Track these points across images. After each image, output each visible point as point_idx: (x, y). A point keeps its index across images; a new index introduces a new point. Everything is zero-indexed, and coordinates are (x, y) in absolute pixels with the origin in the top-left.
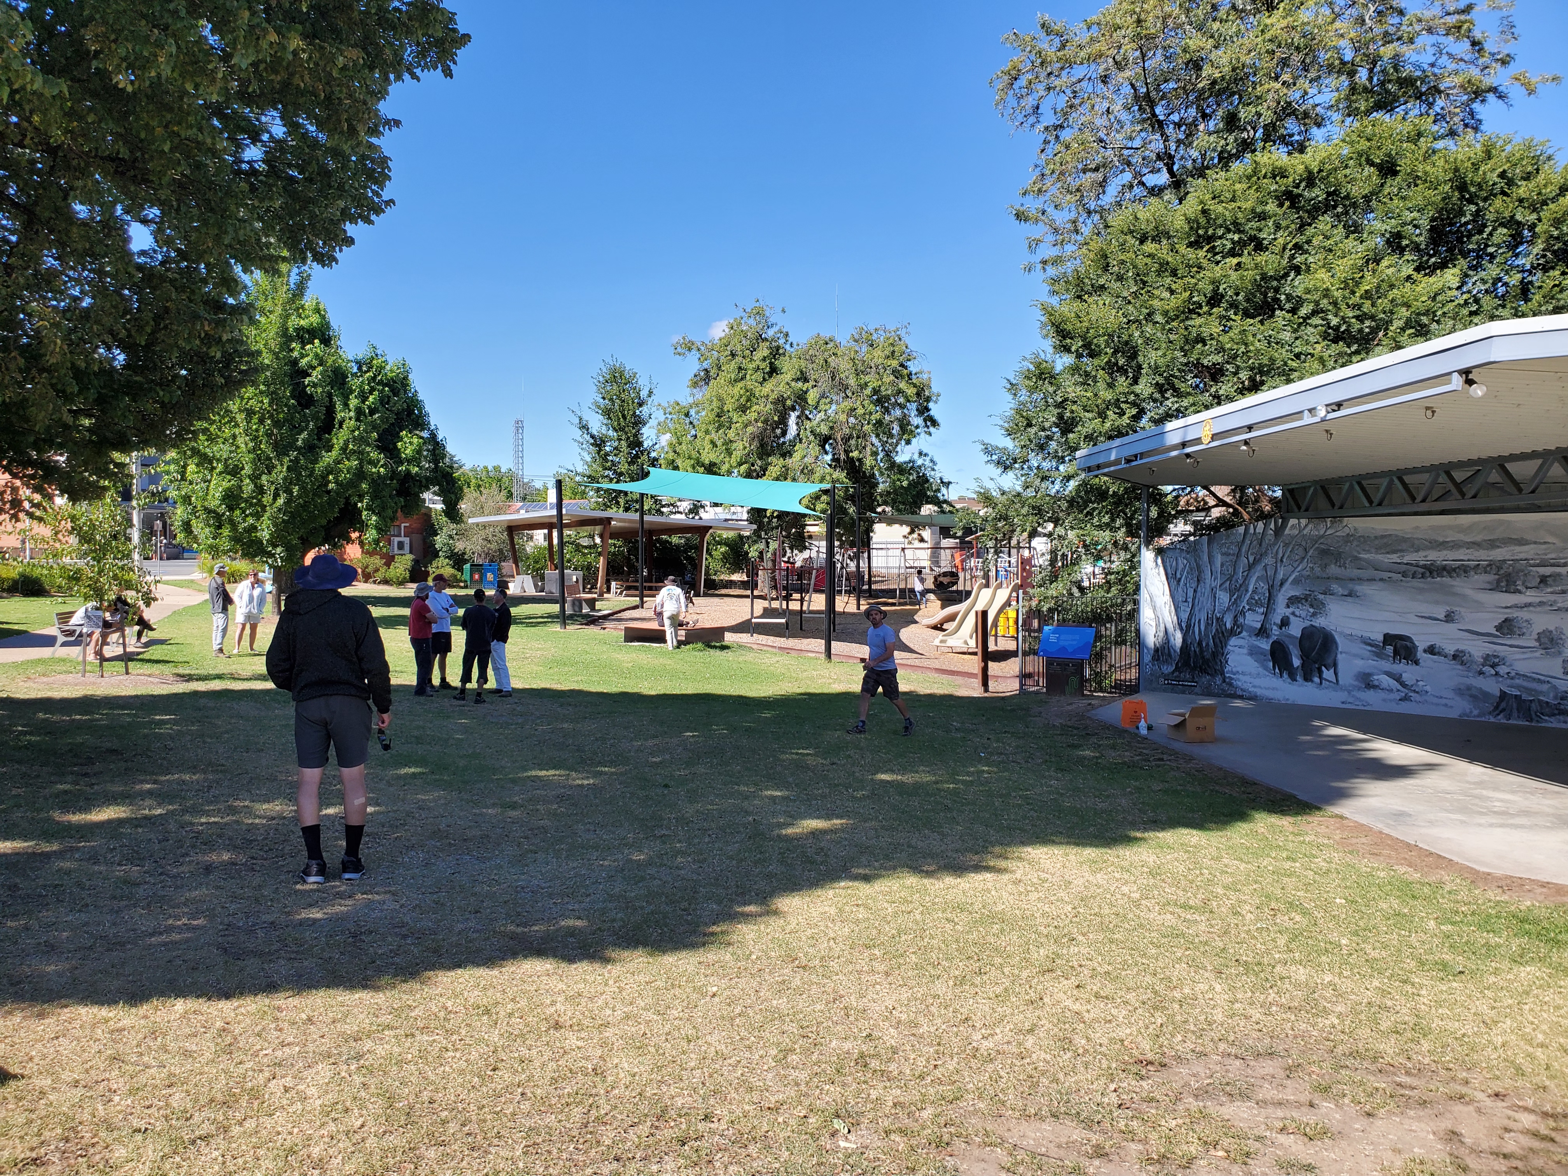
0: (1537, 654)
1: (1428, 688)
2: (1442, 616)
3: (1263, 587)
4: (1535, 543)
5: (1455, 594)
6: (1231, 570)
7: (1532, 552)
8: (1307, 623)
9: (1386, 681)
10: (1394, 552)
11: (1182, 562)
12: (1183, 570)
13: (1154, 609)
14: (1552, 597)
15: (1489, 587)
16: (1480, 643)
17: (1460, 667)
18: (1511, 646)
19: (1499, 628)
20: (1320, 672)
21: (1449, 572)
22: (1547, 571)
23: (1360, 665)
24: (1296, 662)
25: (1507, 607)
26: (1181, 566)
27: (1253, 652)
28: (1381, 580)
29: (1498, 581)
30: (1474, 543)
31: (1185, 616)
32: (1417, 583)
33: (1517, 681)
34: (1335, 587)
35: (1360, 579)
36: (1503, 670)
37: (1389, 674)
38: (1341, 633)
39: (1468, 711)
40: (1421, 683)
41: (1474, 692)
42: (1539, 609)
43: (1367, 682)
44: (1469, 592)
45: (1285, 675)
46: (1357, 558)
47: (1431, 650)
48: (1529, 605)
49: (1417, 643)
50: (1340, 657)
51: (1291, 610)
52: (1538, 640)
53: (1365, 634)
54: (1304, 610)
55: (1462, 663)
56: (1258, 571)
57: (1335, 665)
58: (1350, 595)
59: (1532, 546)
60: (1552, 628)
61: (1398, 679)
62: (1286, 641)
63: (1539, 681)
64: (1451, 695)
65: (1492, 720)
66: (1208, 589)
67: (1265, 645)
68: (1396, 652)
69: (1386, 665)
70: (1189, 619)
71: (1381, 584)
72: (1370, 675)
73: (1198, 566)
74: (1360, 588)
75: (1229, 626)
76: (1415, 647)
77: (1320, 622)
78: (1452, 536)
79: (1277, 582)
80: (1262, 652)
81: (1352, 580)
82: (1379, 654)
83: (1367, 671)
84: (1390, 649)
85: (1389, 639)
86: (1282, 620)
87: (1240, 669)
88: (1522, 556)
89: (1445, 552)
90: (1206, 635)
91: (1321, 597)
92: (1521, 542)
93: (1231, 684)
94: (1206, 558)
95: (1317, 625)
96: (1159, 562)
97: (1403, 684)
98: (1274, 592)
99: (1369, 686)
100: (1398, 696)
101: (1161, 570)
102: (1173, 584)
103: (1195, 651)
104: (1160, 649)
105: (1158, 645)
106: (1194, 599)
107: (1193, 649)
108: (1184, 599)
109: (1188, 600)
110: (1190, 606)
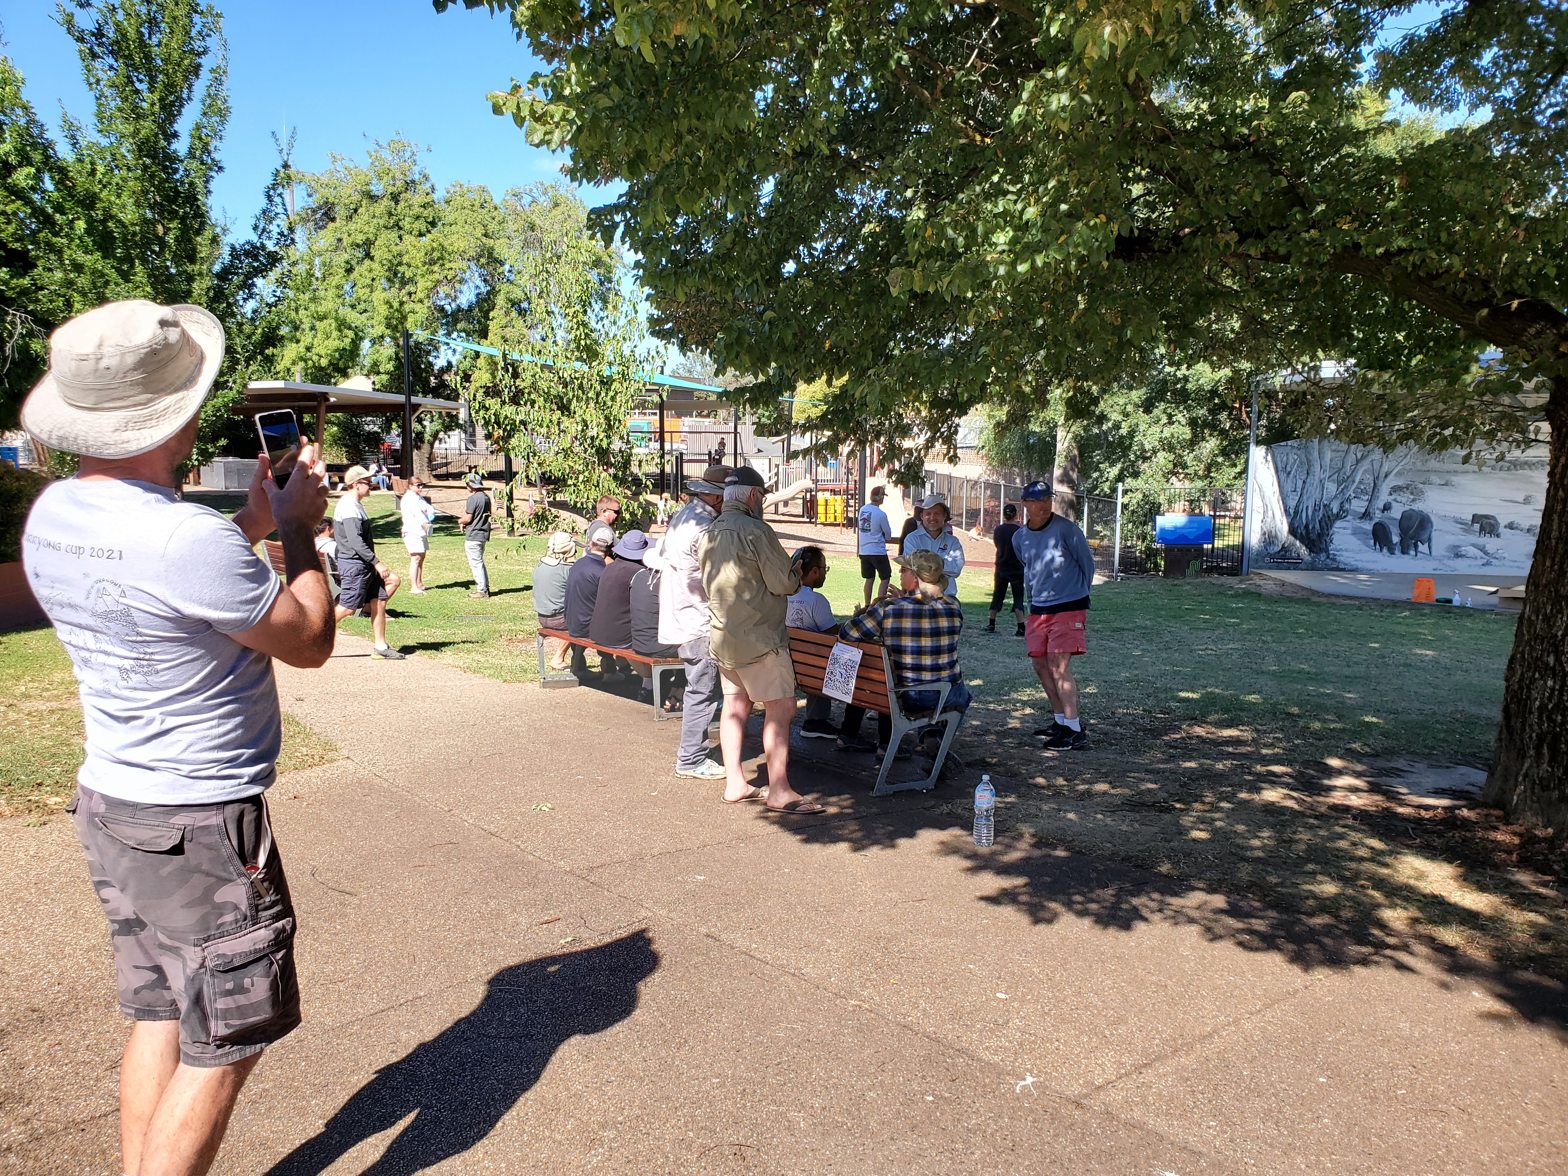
1: (1505, 555)
2: (1519, 500)
3: (1369, 478)
5: (1532, 483)
6: (1340, 465)
9: (1472, 551)
11: (1292, 457)
12: (1293, 465)
13: (1263, 498)
20: (1416, 546)
21: (1528, 467)
23: (1451, 540)
24: (1396, 539)
26: (1291, 461)
27: (1356, 532)
28: (1474, 472)
31: (1292, 504)
32: (1502, 474)
34: (1434, 479)
35: (1456, 472)
37: (1474, 545)
40: (1500, 551)
43: (1457, 553)
45: (1385, 550)
47: (1511, 526)
49: (1499, 521)
50: (1434, 535)
51: (1393, 497)
53: (1458, 515)
54: (1405, 497)
56: (1365, 465)
57: (1429, 540)
58: (1446, 484)
61: (1482, 549)
62: (1388, 522)
64: (1522, 559)
66: (1317, 482)
67: (1368, 526)
68: (1482, 529)
69: (1475, 539)
70: (1297, 506)
71: (1473, 475)
72: (1458, 547)
73: (1309, 461)
74: (1454, 479)
75: (1335, 511)
76: (1498, 524)
77: (1418, 506)
79: (1382, 475)
80: (1365, 533)
81: (1448, 472)
82: (1467, 530)
83: (1457, 544)
84: (1477, 526)
85: (1476, 518)
86: (1385, 505)
87: (1343, 547)
90: (1313, 519)
91: (1421, 486)
93: (1334, 560)
94: (1316, 454)
96: (1269, 458)
97: (1486, 553)
98: (1379, 483)
99: (1458, 556)
100: (1481, 562)
101: (1271, 465)
102: (1283, 476)
103: (1301, 533)
104: (1267, 532)
105: (1265, 529)
106: (1302, 489)
107: (1299, 531)
108: (1294, 487)
109: (1297, 489)
110: (1299, 495)
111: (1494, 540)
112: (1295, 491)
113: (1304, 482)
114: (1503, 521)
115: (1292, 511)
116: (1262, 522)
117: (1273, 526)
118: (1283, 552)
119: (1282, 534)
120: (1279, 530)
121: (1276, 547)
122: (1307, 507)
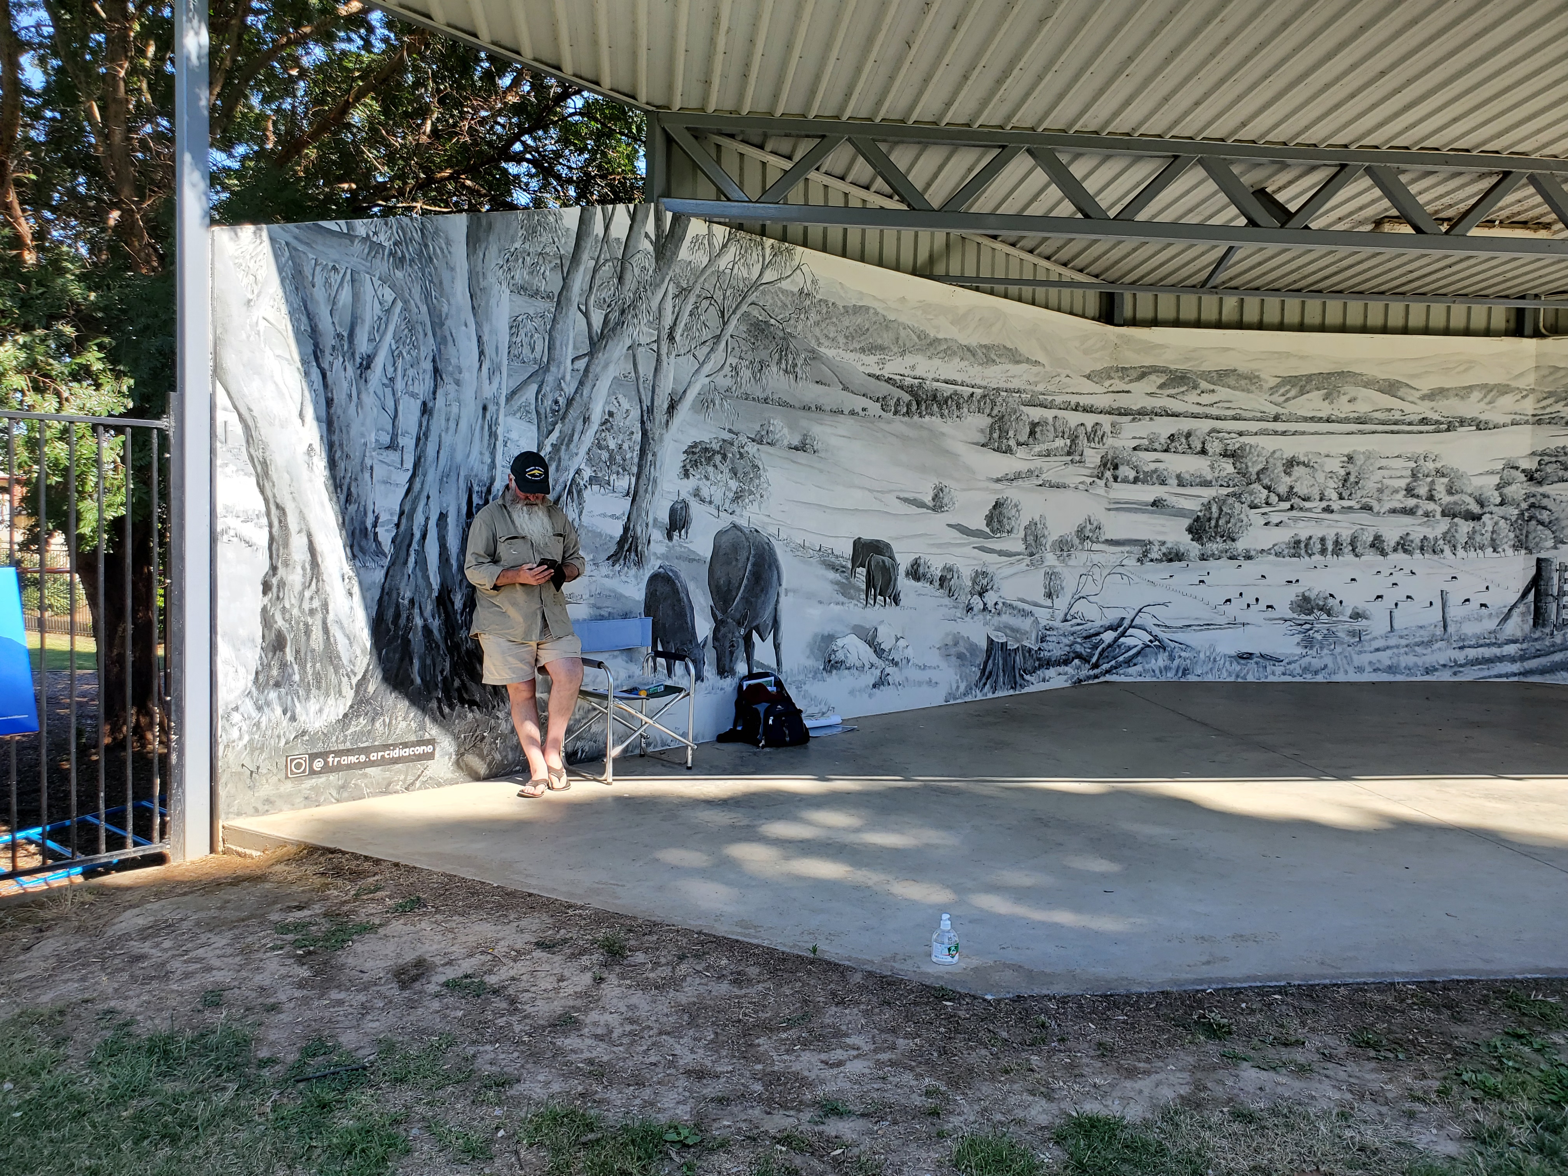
0: (1023, 566)
1: (909, 652)
2: (928, 499)
3: (628, 411)
4: (1028, 361)
5: (946, 452)
7: (1025, 377)
8: (725, 521)
9: (855, 648)
10: (872, 349)
14: (1039, 463)
15: (983, 440)
16: (968, 550)
17: (947, 601)
18: (1001, 553)
19: (989, 520)
20: (748, 647)
21: (940, 408)
22: (1036, 414)
23: (817, 618)
25: (998, 480)
26: (371, 310)
28: (852, 413)
29: (992, 429)
30: (969, 349)
32: (899, 424)
33: (1005, 618)
34: (779, 427)
35: (819, 408)
36: (991, 598)
37: (860, 632)
38: (787, 542)
39: (954, 687)
40: (902, 643)
41: (962, 649)
42: (1026, 484)
43: (830, 657)
44: (961, 449)
46: (814, 356)
47: (916, 573)
48: (1018, 476)
49: (897, 557)
51: (690, 484)
52: (1025, 539)
53: (825, 543)
54: (720, 484)
55: (951, 593)
57: (776, 624)
58: (801, 448)
59: (1024, 366)
60: (1037, 519)
61: (872, 641)
63: (1025, 614)
64: (934, 658)
65: (980, 697)
67: (635, 587)
68: (870, 582)
69: (858, 612)
71: (850, 421)
72: (830, 638)
74: (818, 431)
76: (895, 566)
77: (750, 516)
78: (946, 330)
79: (662, 403)
80: (627, 612)
81: (806, 408)
82: (845, 589)
83: (827, 630)
84: (861, 576)
85: (860, 551)
86: (673, 512)
88: (1015, 384)
89: (937, 362)
91: (751, 449)
92: (1014, 357)
95: (743, 523)
97: (879, 651)
98: (656, 430)
99: (832, 665)
100: (871, 678)
103: (427, 630)
104: (289, 637)
105: (280, 623)
106: (421, 439)
107: (419, 622)
108: (386, 439)
109: (401, 441)
110: (409, 464)
111: (892, 610)
112: (392, 446)
113: (426, 410)
114: (904, 562)
115: (386, 536)
116: (266, 587)
117: (316, 604)
118: (362, 721)
119: (351, 639)
120: (339, 622)
121: (331, 701)
122: (443, 517)
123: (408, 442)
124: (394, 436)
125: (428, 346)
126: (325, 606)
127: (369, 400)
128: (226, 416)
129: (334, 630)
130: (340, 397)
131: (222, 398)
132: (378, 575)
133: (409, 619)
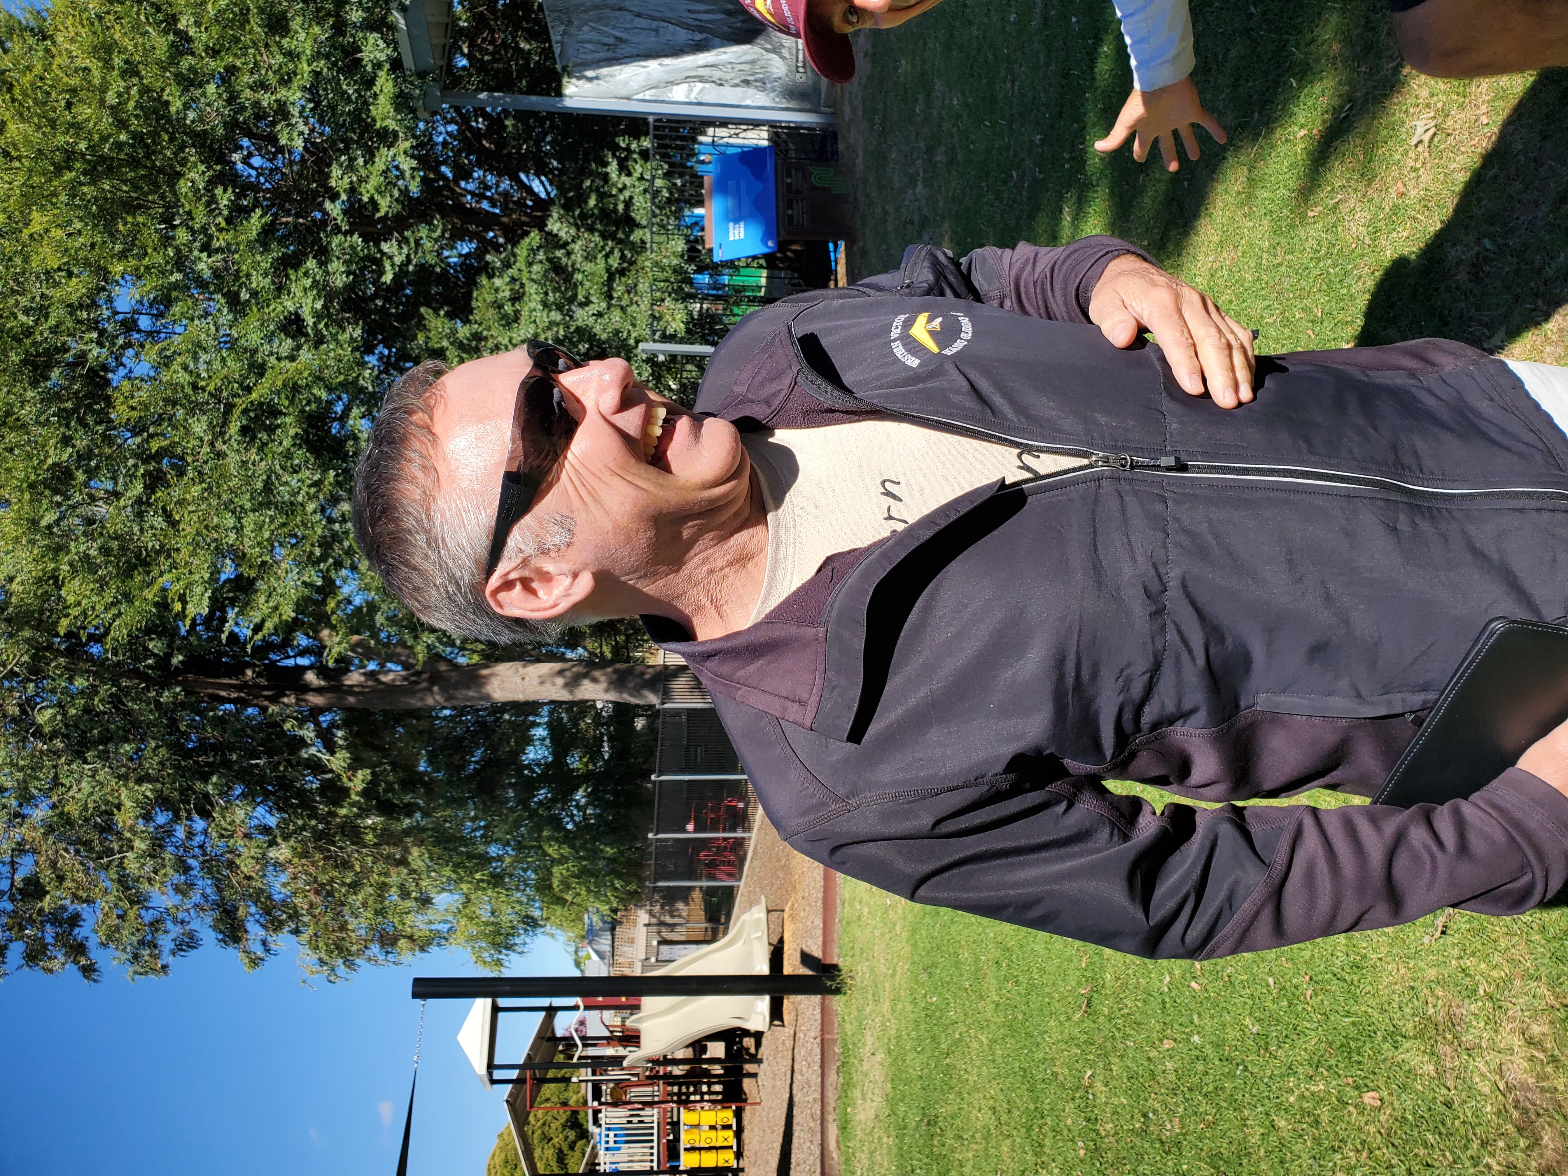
11: (586, 33)
12: (603, 33)
13: (672, 83)
26: (594, 36)
31: (683, 35)
70: (688, 27)
96: (590, 73)
101: (604, 71)
102: (624, 49)
103: (743, 21)
104: (743, 78)
105: (737, 81)
106: (653, 18)
107: (739, 25)
108: (654, 33)
109: (654, 27)
110: (665, 24)
112: (657, 31)
113: (639, 15)
115: (698, 36)
116: (721, 85)
117: (729, 66)
118: (783, 51)
119: (745, 53)
120: (738, 58)
121: (773, 63)
122: (689, 11)
123: (654, 24)
124: (652, 30)
125: (608, 12)
126: (730, 63)
127: (635, 40)
128: (647, 95)
129: (741, 60)
130: (636, 52)
131: (640, 96)
132: (717, 40)
133: (737, 28)
